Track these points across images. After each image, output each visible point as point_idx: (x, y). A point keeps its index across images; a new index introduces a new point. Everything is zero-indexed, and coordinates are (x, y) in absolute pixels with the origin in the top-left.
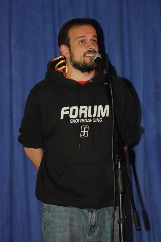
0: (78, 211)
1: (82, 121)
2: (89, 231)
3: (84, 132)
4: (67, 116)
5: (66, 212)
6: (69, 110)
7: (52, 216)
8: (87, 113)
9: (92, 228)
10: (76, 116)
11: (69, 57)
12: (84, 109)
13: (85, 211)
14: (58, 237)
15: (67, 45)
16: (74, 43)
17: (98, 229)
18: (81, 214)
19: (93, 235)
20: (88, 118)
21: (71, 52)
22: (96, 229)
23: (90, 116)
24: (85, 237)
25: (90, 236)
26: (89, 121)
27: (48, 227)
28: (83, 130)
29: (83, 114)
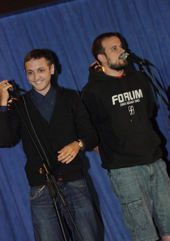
0: (139, 168)
1: (128, 103)
2: (150, 180)
3: (131, 110)
4: (117, 102)
5: (132, 171)
6: (117, 97)
7: (123, 176)
8: (129, 97)
9: (151, 177)
10: (123, 101)
11: (106, 62)
12: (126, 95)
13: (145, 166)
14: (133, 190)
15: (103, 54)
16: (108, 51)
17: (155, 177)
18: (141, 169)
19: (153, 182)
20: (131, 100)
21: (108, 58)
22: (154, 177)
23: (132, 99)
24: (148, 184)
25: (151, 183)
26: (132, 102)
27: (121, 185)
28: (130, 110)
29: (127, 99)
